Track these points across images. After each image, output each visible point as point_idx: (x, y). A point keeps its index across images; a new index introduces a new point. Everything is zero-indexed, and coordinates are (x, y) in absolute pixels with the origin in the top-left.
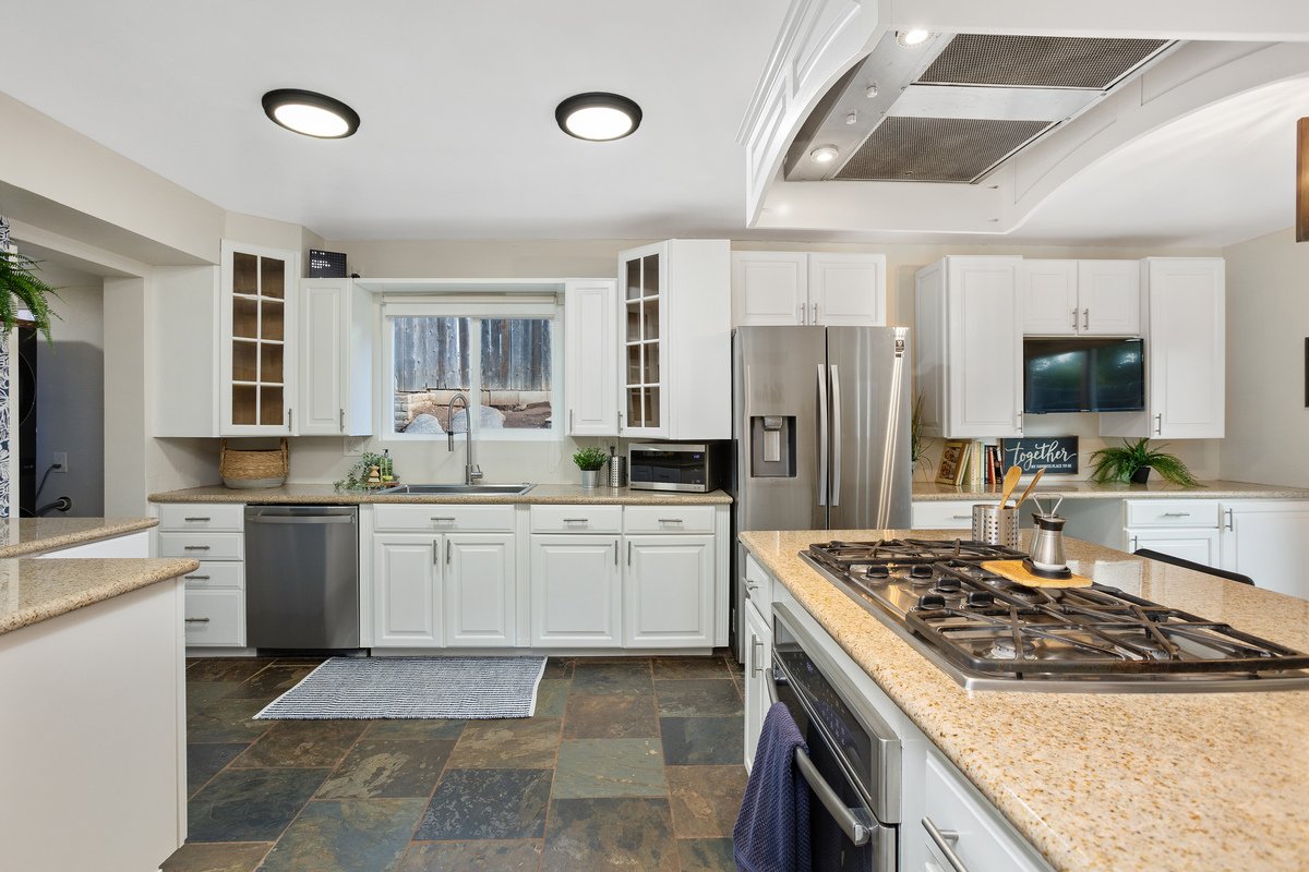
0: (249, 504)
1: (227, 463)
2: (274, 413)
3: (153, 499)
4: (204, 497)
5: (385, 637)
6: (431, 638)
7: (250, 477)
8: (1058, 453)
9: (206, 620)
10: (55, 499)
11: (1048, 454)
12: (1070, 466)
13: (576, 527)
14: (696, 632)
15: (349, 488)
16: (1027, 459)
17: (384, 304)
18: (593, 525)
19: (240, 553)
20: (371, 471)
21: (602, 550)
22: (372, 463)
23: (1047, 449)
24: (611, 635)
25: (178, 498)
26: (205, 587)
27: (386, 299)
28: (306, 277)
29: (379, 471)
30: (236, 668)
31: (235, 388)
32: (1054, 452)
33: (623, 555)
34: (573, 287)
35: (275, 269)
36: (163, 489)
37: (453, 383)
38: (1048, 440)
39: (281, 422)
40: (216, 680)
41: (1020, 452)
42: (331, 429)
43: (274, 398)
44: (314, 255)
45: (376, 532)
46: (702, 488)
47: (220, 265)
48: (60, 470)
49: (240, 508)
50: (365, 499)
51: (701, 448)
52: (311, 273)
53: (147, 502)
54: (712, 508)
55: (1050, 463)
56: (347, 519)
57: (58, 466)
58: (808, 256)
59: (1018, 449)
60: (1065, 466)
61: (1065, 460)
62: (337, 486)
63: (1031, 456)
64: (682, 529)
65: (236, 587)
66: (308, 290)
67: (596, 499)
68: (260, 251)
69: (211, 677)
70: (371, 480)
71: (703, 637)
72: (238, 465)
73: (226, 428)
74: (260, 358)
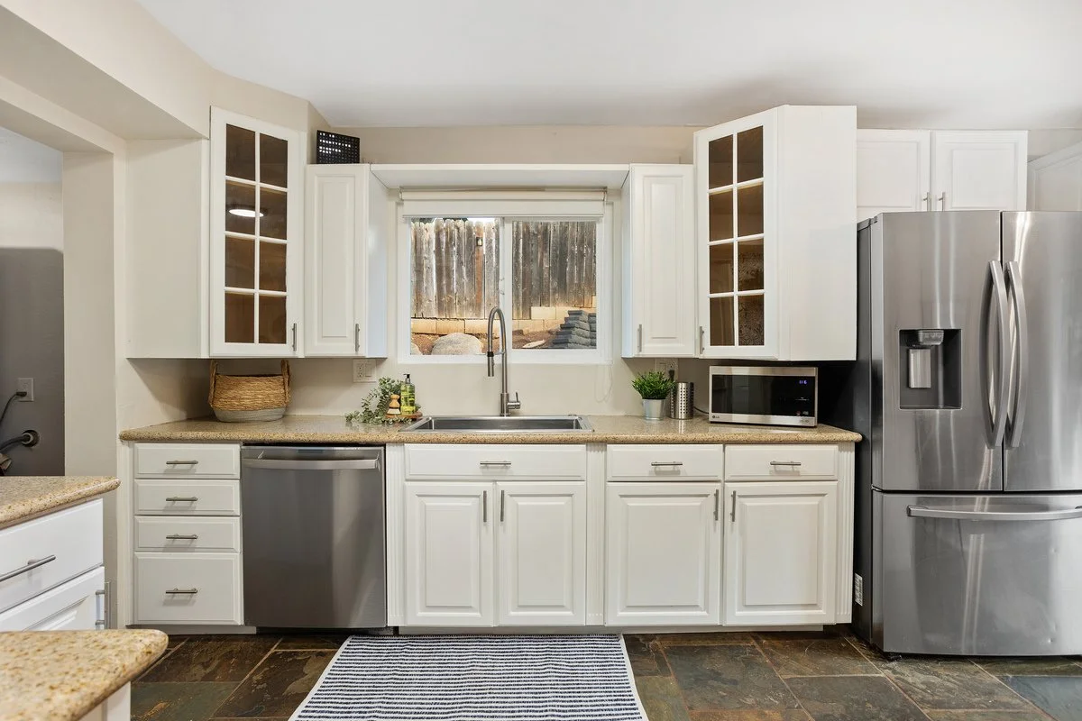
0: (247, 443)
1: (218, 391)
2: (275, 328)
3: (127, 438)
4: (191, 434)
5: (420, 614)
6: (478, 614)
7: (246, 409)
9: (193, 592)
10: (20, 433)
13: (666, 473)
14: (813, 606)
15: (365, 422)
17: (400, 203)
18: (688, 470)
19: (236, 507)
20: (391, 400)
21: (697, 502)
22: (391, 392)
24: (706, 608)
25: (157, 436)
26: (192, 549)
27: (405, 196)
28: (312, 163)
29: (399, 401)
30: (230, 655)
31: (229, 296)
33: (724, 509)
34: (640, 175)
35: (276, 152)
36: (137, 425)
37: (429, 309)
39: (283, 341)
40: (206, 678)
42: (345, 349)
43: (275, 309)
44: (320, 137)
45: (407, 480)
46: (813, 421)
47: (209, 139)
48: (25, 399)
49: (235, 449)
50: (394, 438)
51: (813, 372)
52: (319, 159)
53: (118, 441)
54: (835, 447)
56: (370, 464)
57: (23, 394)
58: (931, 134)
62: (349, 419)
64: (798, 473)
65: (230, 549)
66: (316, 177)
67: (691, 437)
68: (260, 126)
69: (198, 671)
70: (390, 411)
71: (821, 612)
72: (231, 393)
73: (217, 347)
74: (259, 259)
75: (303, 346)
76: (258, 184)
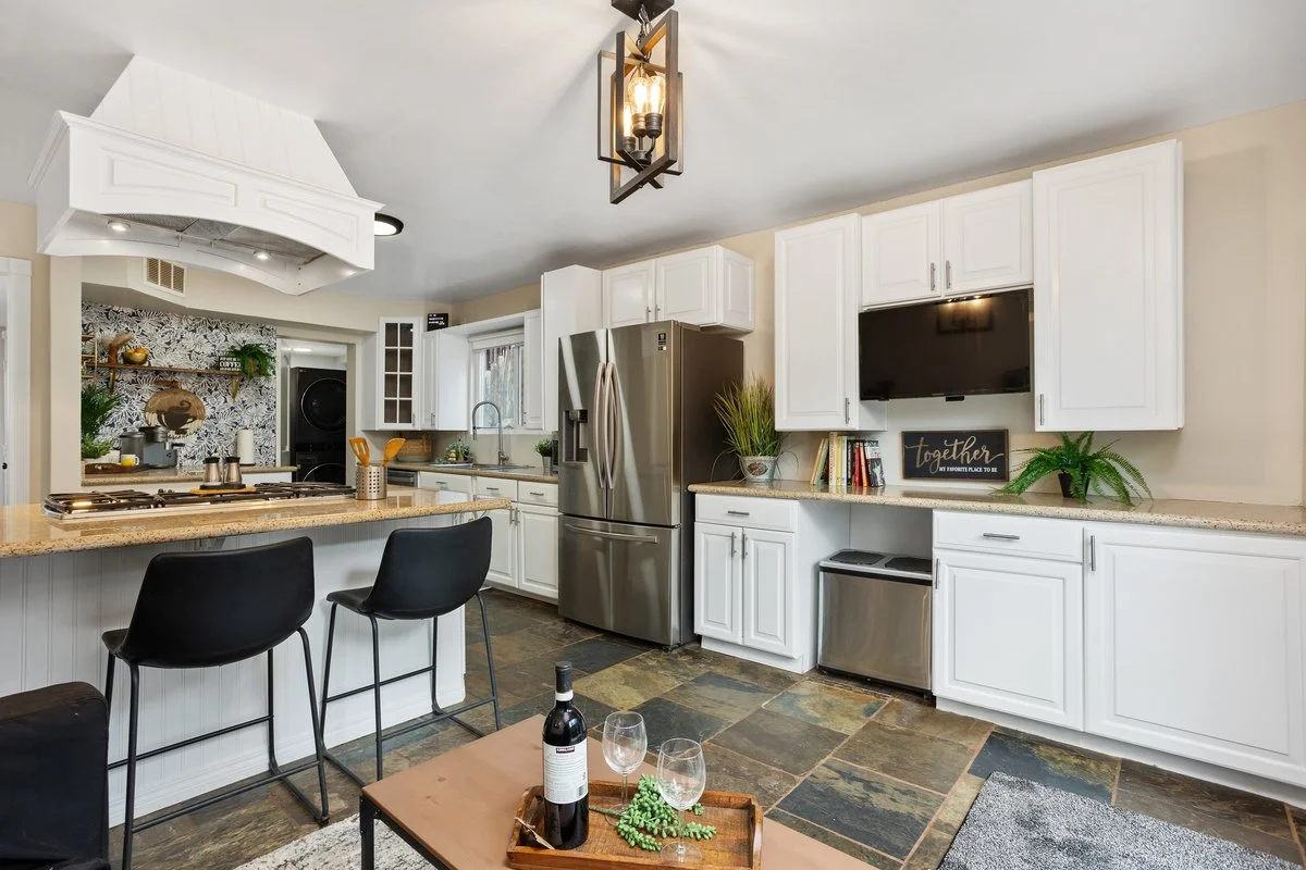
2: (407, 416)
8: (976, 452)
11: (962, 454)
12: (994, 470)
13: (495, 494)
16: (933, 459)
18: (502, 493)
20: (450, 453)
22: (452, 448)
23: (960, 448)
28: (421, 332)
31: (386, 401)
32: (971, 451)
35: (407, 328)
38: (962, 436)
39: (410, 422)
41: (924, 450)
43: (407, 406)
44: (430, 317)
47: (381, 329)
50: (422, 468)
52: (429, 328)
55: (966, 465)
59: (921, 445)
60: (987, 469)
61: (987, 462)
63: (938, 455)
66: (424, 339)
70: (450, 459)
73: (381, 424)
74: (399, 384)
75: (419, 423)
76: (399, 348)
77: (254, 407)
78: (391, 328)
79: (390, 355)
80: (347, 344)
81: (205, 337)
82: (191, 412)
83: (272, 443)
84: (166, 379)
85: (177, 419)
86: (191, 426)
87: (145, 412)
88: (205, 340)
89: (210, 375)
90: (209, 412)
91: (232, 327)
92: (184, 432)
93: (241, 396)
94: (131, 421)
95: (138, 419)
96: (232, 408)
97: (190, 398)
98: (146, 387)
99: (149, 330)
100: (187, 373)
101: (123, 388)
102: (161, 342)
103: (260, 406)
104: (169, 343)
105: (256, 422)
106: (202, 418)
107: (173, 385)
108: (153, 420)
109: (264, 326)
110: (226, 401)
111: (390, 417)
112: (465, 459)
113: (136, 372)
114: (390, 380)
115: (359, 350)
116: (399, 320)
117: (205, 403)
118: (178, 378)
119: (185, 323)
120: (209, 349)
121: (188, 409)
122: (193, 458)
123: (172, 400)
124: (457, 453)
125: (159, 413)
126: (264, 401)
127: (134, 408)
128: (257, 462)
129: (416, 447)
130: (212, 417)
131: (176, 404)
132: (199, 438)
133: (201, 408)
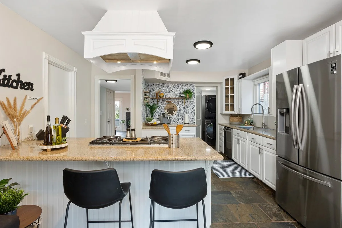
5: (234, 158)
6: (238, 161)
22: (247, 120)
31: (226, 104)
35: (232, 80)
39: (233, 111)
43: (232, 105)
45: (233, 135)
47: (223, 82)
49: (223, 127)
50: (234, 127)
56: (231, 131)
73: (224, 112)
74: (230, 98)
75: (236, 112)
76: (229, 86)
77: (189, 107)
78: (227, 80)
79: (227, 89)
80: (216, 87)
81: (177, 89)
82: (174, 109)
83: (194, 117)
84: (168, 100)
85: (171, 111)
86: (174, 113)
87: (164, 109)
88: (177, 90)
89: (179, 99)
90: (178, 109)
91: (184, 85)
92: (172, 114)
93: (186, 104)
94: (162, 112)
95: (163, 111)
96: (184, 108)
97: (174, 105)
98: (165, 103)
99: (165, 88)
100: (173, 99)
101: (160, 104)
102: (168, 91)
103: (191, 107)
104: (169, 91)
105: (190, 111)
106: (177, 111)
107: (170, 102)
108: (166, 111)
109: (192, 84)
110: (182, 106)
111: (227, 110)
112: (251, 124)
113: (163, 99)
114: (227, 97)
115: (219, 88)
116: (229, 77)
117: (177, 107)
118: (171, 100)
119: (173, 86)
120: (178, 92)
121: (173, 108)
122: (175, 121)
123: (170, 106)
124: (248, 122)
125: (167, 109)
126: (192, 105)
127: (162, 109)
128: (190, 122)
129: (236, 120)
130: (179, 110)
131: (171, 107)
132: (176, 116)
133: (176, 108)
